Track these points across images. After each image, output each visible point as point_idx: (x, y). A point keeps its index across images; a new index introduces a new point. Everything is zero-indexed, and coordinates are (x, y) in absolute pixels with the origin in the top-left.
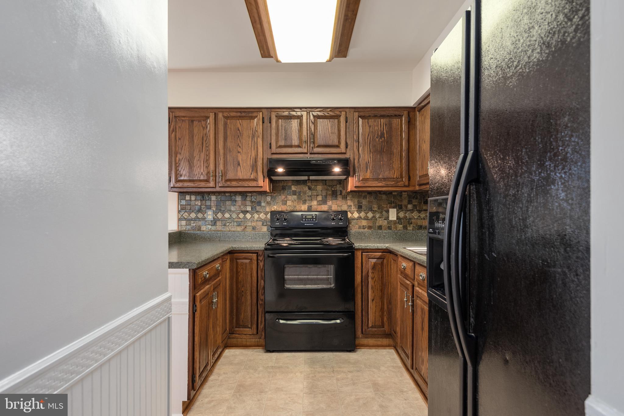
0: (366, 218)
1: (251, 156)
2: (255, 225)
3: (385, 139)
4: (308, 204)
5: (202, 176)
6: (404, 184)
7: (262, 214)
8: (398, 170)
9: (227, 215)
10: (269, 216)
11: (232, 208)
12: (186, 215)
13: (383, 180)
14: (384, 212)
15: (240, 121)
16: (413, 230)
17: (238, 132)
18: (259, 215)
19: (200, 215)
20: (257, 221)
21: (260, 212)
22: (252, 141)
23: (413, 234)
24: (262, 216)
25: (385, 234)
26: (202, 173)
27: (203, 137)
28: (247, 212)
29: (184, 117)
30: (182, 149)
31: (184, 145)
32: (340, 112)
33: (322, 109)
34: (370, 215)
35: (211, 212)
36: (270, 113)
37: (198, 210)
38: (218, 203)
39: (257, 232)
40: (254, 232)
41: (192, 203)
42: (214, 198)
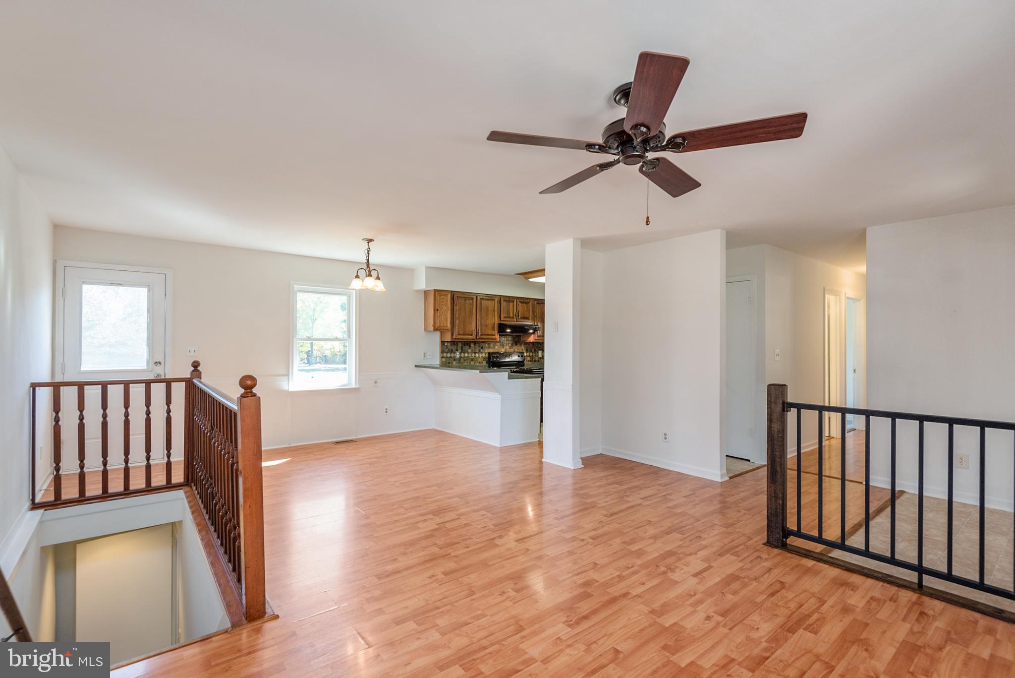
0: (529, 356)
1: (492, 322)
2: (480, 360)
7: (484, 354)
9: (466, 355)
10: (487, 355)
11: (469, 350)
12: (445, 355)
14: (536, 353)
15: (488, 302)
18: (482, 355)
19: (452, 355)
20: (481, 358)
22: (493, 313)
26: (469, 330)
27: (470, 310)
28: (476, 353)
29: (461, 297)
30: (460, 316)
31: (461, 314)
33: (522, 299)
34: (531, 354)
35: (458, 353)
36: (500, 298)
37: (452, 351)
38: (462, 347)
39: (481, 364)
40: (480, 364)
41: (448, 348)
42: (460, 345)
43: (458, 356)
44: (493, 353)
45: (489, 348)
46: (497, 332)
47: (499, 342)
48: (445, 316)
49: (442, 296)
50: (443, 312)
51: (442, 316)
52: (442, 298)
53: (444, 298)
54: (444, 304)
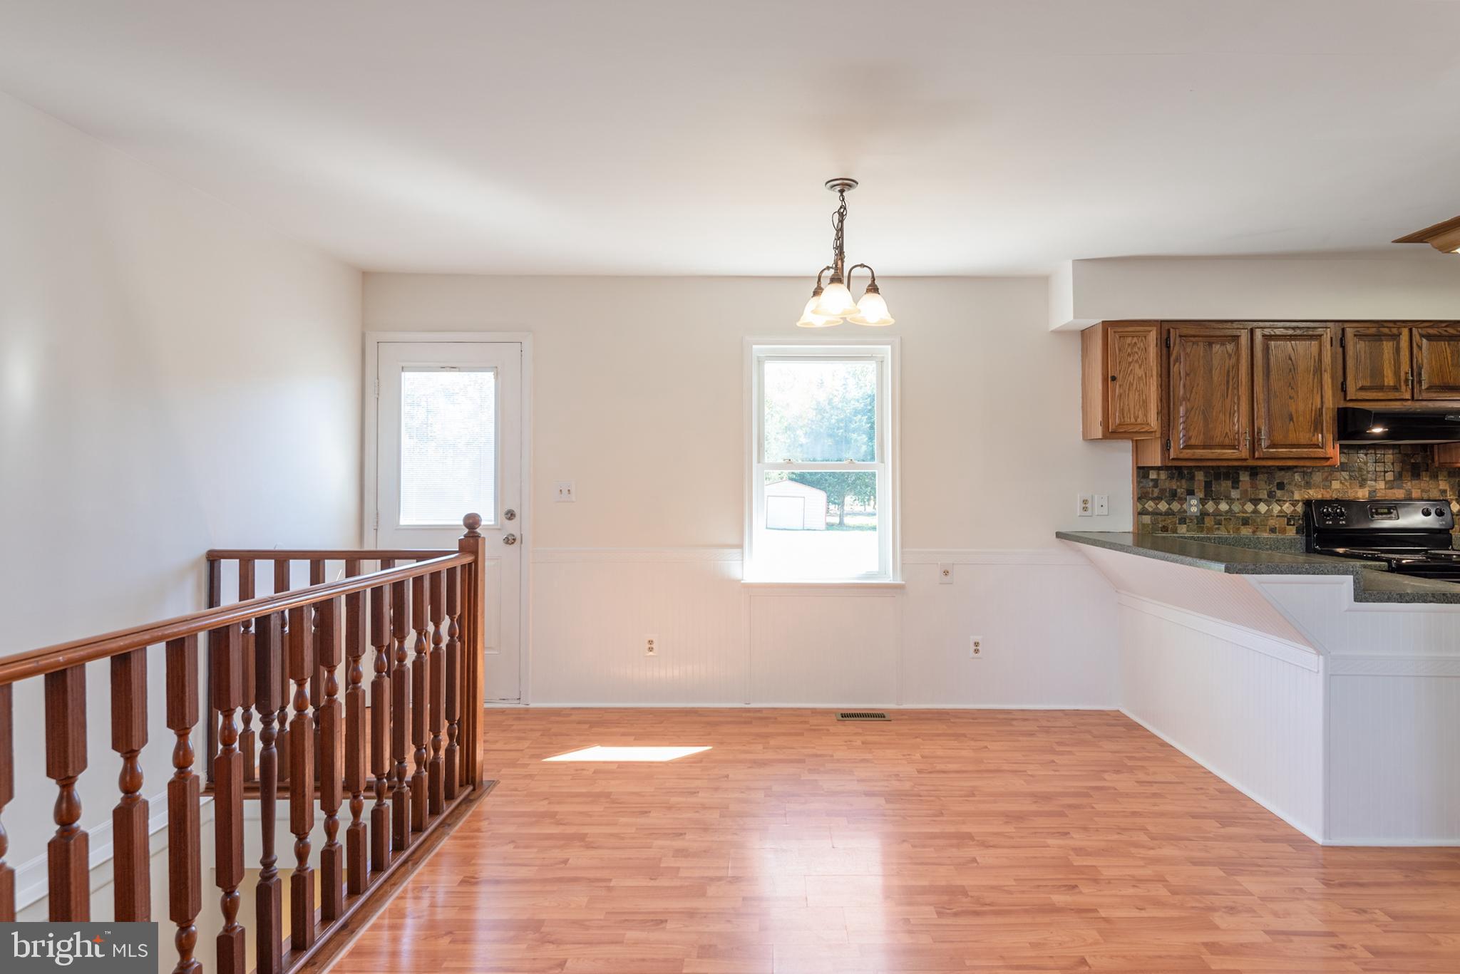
1: (1312, 404)
2: (1274, 524)
4: (1370, 486)
7: (1287, 504)
9: (1224, 506)
10: (1300, 508)
11: (1232, 493)
12: (1150, 505)
15: (1293, 343)
17: (1290, 361)
18: (1281, 506)
19: (1176, 506)
20: (1277, 516)
21: (1284, 501)
22: (1314, 378)
24: (1287, 508)
26: (1227, 433)
27: (1228, 372)
28: (1261, 500)
29: (1194, 336)
30: (1191, 392)
31: (1196, 385)
35: (1194, 502)
36: (1343, 330)
37: (1173, 495)
38: (1208, 485)
39: (1280, 536)
40: (1273, 536)
41: (1161, 484)
42: (1200, 476)
43: (1194, 509)
44: (1321, 503)
45: (1308, 485)
46: (1330, 437)
47: (1343, 467)
48: (1139, 395)
49: (1130, 338)
50: (1132, 385)
51: (1131, 395)
52: (1129, 345)
53: (1135, 343)
54: (1137, 361)
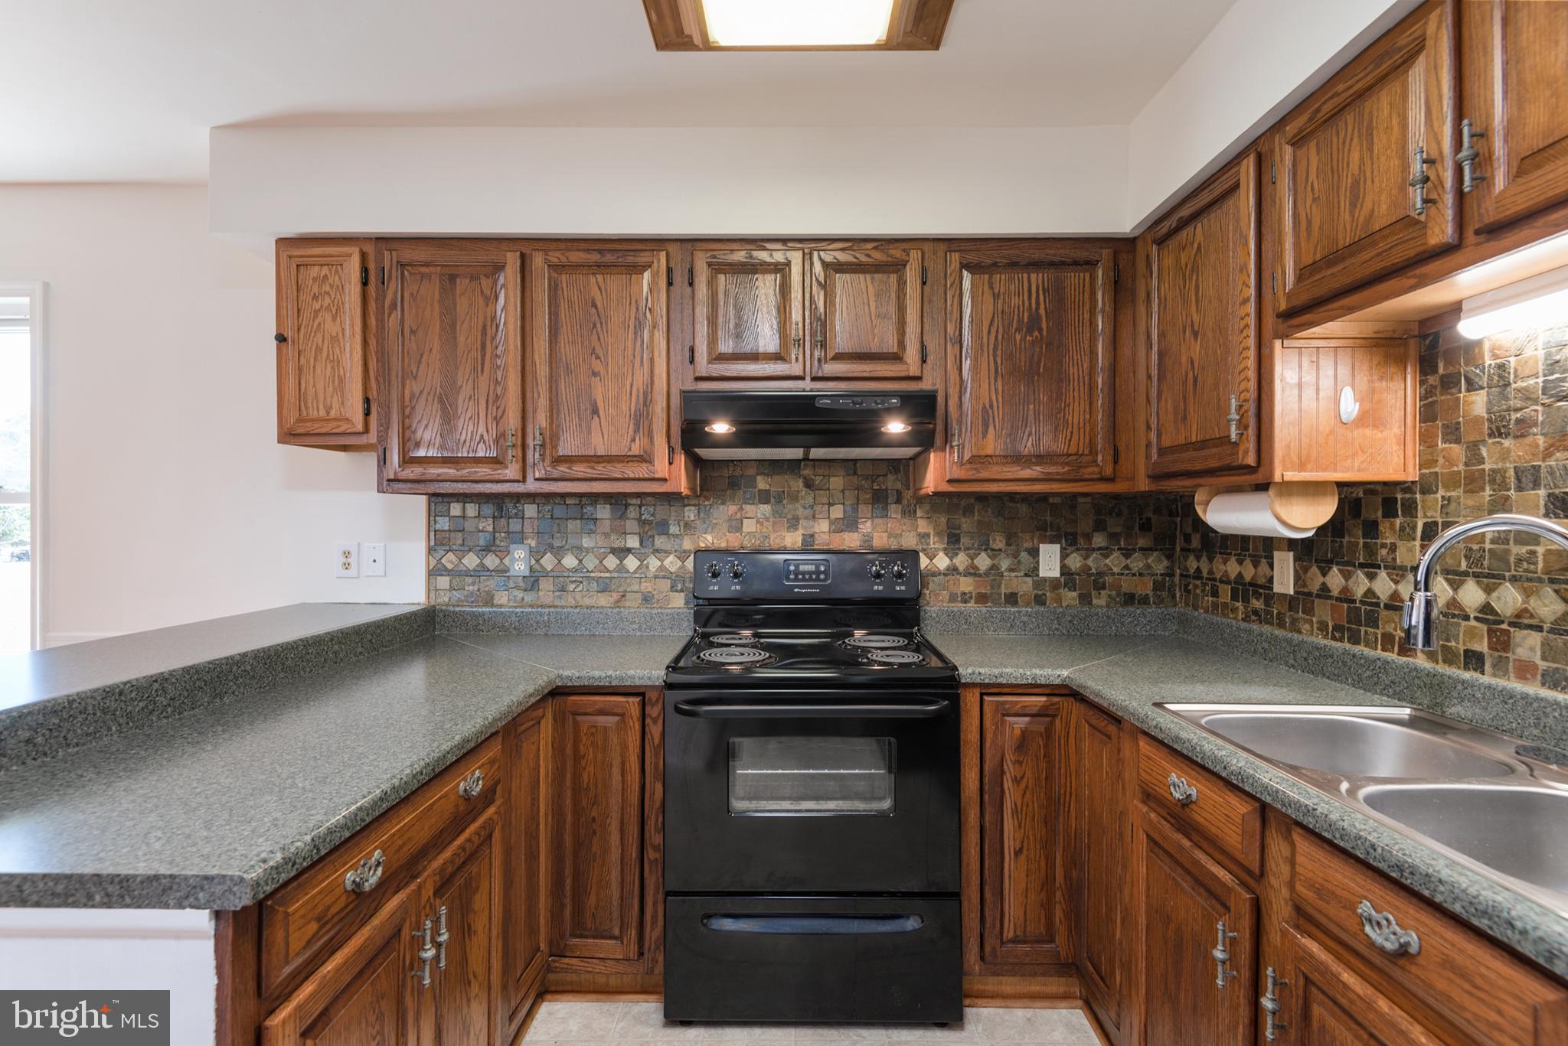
0: (972, 572)
1: (632, 386)
2: (650, 589)
3: (1041, 335)
4: (805, 528)
5: (481, 445)
6: (1100, 473)
7: (671, 558)
8: (1082, 431)
9: (570, 561)
10: (690, 564)
11: (584, 540)
12: (449, 560)
13: (1034, 460)
14: (1024, 555)
15: (600, 278)
16: (1108, 606)
17: (594, 310)
18: (662, 561)
19: (491, 561)
20: (656, 577)
21: (666, 552)
22: (636, 338)
23: (1108, 617)
24: (672, 563)
25: (1025, 619)
26: (482, 436)
27: (484, 327)
28: (629, 550)
29: (427, 264)
30: (420, 362)
31: (427, 350)
32: (904, 250)
33: (850, 244)
34: (983, 562)
35: (522, 554)
36: (692, 254)
37: (489, 543)
38: (545, 528)
39: (658, 608)
40: (649, 608)
41: (469, 524)
42: (529, 511)
43: (523, 566)
46: (662, 442)
48: (333, 368)
49: (317, 268)
50: (322, 350)
51: (319, 370)
52: (315, 279)
53: (326, 276)
54: (328, 308)
